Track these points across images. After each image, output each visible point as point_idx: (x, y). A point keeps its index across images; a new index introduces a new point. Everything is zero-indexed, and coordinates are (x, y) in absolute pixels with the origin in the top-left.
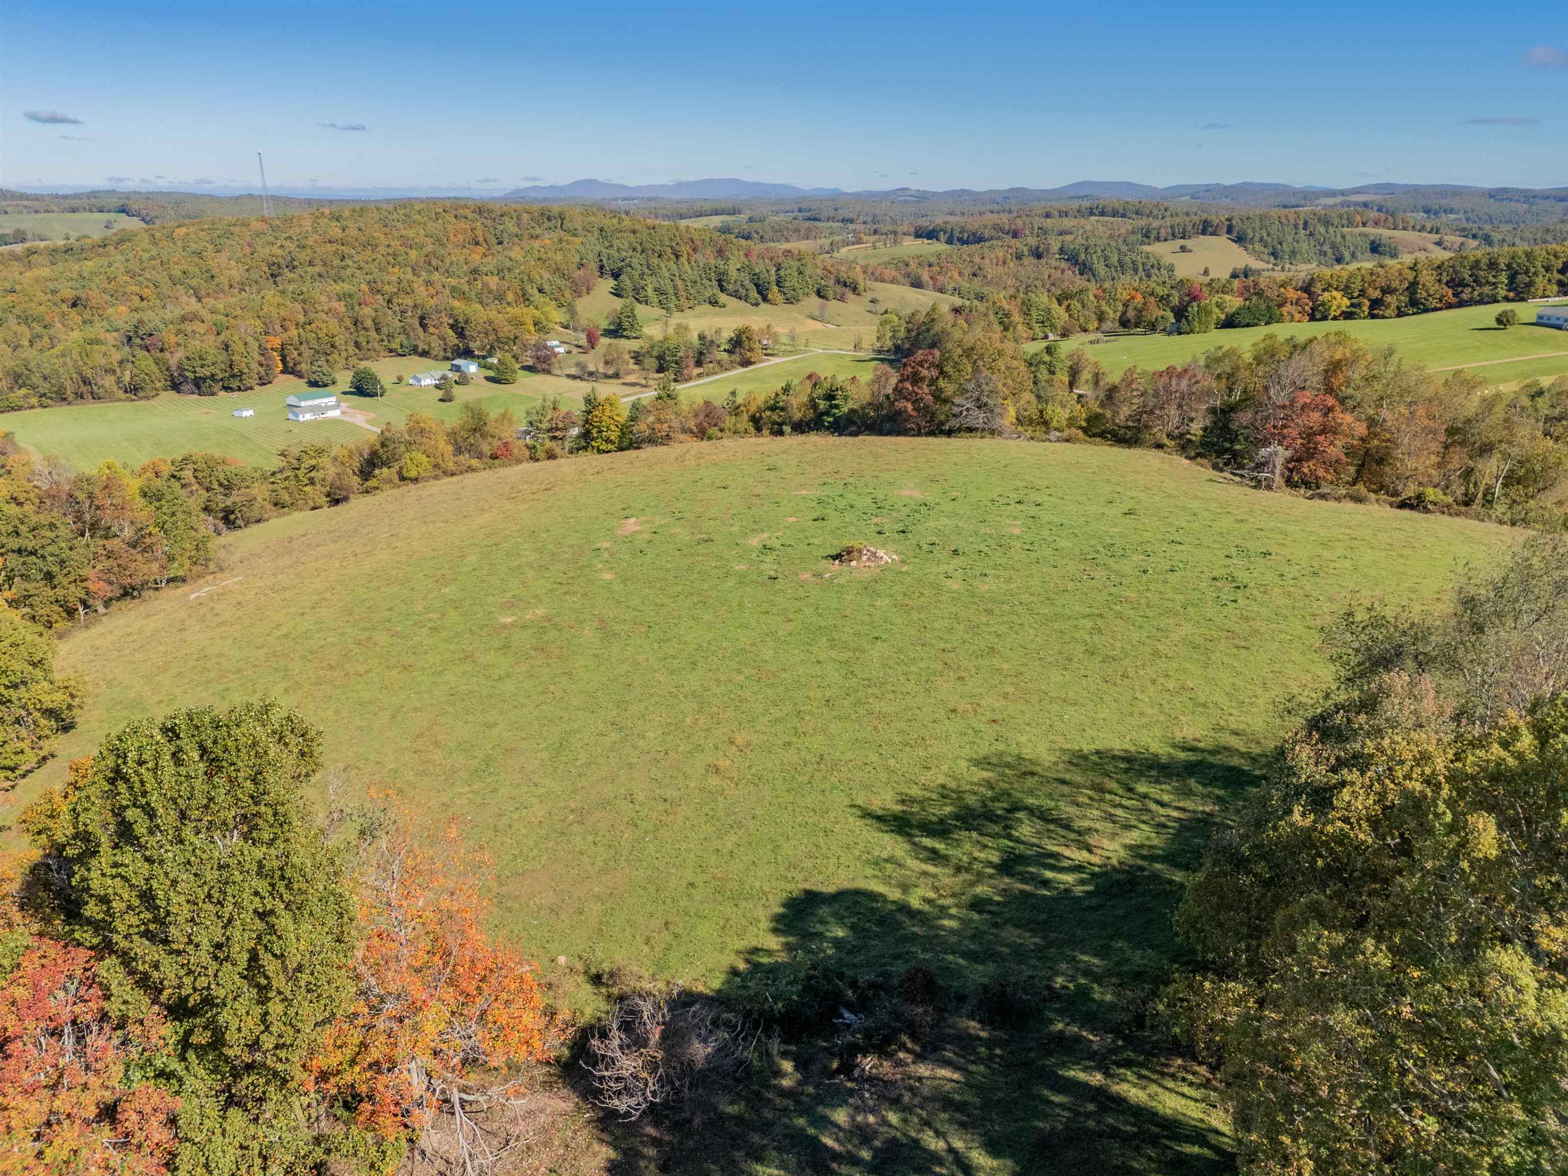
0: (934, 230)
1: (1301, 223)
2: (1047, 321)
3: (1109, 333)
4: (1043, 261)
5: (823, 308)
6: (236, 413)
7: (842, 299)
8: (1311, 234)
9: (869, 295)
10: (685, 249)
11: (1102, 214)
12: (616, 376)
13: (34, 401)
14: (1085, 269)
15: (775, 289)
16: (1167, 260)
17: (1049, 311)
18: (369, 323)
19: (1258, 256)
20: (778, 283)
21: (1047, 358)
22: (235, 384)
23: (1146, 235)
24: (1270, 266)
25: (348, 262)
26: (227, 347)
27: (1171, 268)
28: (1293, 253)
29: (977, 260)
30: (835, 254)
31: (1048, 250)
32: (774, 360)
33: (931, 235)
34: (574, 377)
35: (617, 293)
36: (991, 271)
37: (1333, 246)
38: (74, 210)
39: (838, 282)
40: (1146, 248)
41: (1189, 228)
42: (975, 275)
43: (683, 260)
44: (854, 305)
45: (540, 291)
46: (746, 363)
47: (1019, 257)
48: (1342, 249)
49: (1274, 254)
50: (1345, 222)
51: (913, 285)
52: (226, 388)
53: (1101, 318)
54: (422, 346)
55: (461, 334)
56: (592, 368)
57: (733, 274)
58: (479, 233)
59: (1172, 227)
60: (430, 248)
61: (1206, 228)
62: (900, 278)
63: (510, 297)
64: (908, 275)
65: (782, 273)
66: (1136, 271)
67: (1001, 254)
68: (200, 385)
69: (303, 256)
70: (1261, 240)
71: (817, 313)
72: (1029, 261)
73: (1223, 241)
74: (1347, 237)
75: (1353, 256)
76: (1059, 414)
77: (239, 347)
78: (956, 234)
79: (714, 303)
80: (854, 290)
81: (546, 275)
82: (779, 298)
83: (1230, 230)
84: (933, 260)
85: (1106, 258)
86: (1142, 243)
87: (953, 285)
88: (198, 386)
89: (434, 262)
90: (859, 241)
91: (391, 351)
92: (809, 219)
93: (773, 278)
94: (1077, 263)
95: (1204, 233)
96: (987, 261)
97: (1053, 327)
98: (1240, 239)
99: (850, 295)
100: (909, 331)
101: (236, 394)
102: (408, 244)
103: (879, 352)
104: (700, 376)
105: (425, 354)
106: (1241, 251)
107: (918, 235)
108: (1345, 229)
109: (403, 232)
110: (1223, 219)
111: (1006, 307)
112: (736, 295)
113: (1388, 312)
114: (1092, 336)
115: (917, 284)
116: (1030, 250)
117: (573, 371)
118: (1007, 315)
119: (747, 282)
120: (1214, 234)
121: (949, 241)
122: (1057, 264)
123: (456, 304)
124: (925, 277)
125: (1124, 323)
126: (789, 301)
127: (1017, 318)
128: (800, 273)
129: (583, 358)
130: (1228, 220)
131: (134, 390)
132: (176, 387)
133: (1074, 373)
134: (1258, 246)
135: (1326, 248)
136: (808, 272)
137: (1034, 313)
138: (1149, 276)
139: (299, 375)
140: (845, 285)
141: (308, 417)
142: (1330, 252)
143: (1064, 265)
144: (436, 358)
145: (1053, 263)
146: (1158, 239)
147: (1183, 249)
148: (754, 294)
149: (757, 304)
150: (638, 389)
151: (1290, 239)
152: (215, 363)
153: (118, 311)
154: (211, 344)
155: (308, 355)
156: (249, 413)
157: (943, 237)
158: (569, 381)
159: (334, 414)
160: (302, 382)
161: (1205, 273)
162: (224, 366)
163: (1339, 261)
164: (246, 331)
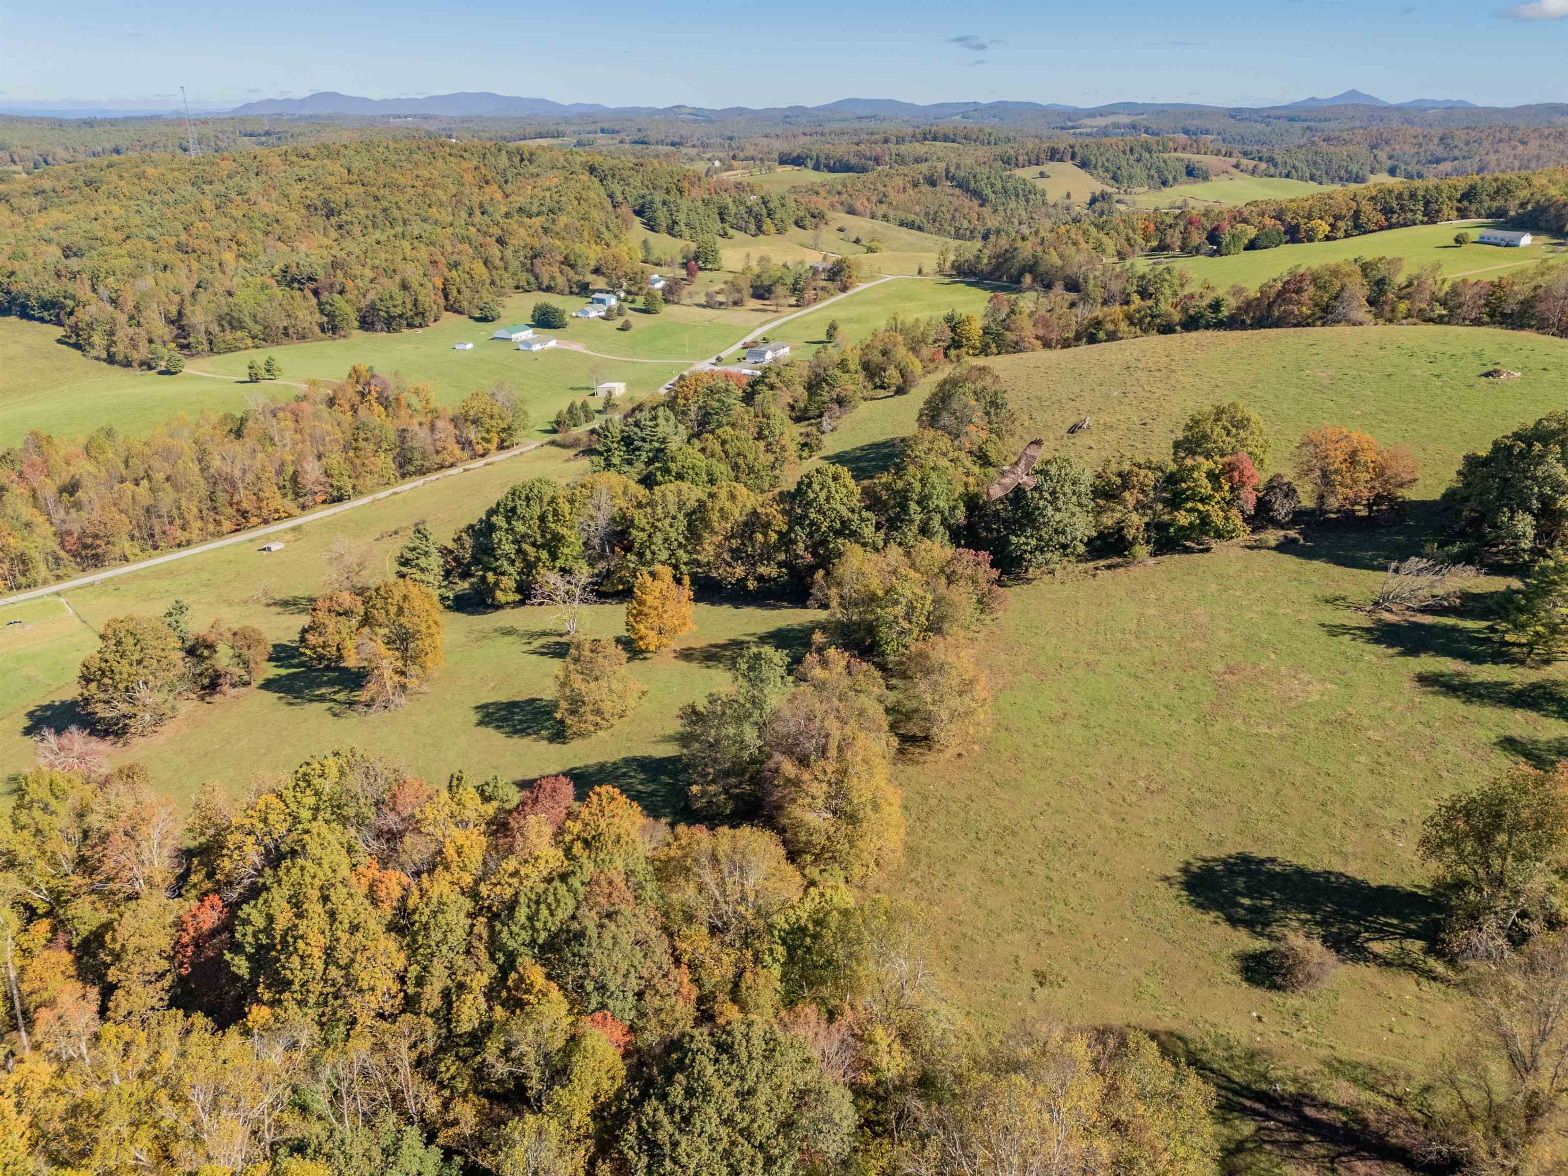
0: (799, 157)
4: (938, 188)
5: (807, 235)
6: (458, 347)
7: (815, 227)
8: (1140, 160)
9: (835, 225)
11: (935, 139)
12: (737, 304)
13: (249, 342)
14: (977, 195)
15: (768, 220)
16: (1034, 185)
18: (497, 262)
19: (1103, 180)
20: (769, 216)
22: (418, 321)
23: (1008, 162)
24: (1116, 189)
26: (405, 287)
28: (1131, 177)
33: (798, 161)
34: (707, 306)
36: (893, 196)
37: (1158, 170)
40: (1016, 174)
41: (1042, 156)
44: (827, 233)
46: (844, 289)
47: (915, 185)
48: (1166, 173)
49: (1115, 178)
50: (1161, 148)
51: (849, 213)
52: (410, 326)
59: (1024, 156)
60: (452, 189)
61: (1054, 155)
62: (839, 208)
65: (770, 205)
66: (1017, 196)
67: (901, 183)
68: (391, 323)
70: (1102, 165)
71: (811, 242)
72: (926, 188)
73: (1070, 167)
74: (1168, 163)
75: (1174, 180)
77: (415, 285)
78: (822, 160)
79: (728, 236)
80: (823, 219)
82: (773, 229)
83: (1073, 157)
84: (840, 188)
85: (992, 185)
86: (1005, 169)
88: (388, 324)
90: (730, 168)
91: (517, 287)
92: (636, 142)
93: (764, 211)
94: (968, 190)
95: (1052, 159)
96: (889, 189)
98: (1084, 165)
99: (823, 225)
101: (419, 331)
104: (815, 300)
106: (1088, 176)
107: (784, 162)
108: (1165, 155)
110: (1066, 146)
112: (739, 229)
113: (1339, 235)
115: (854, 212)
116: (923, 178)
117: (701, 300)
119: (744, 216)
120: (1061, 160)
121: (816, 168)
122: (951, 191)
124: (857, 208)
126: (779, 231)
128: (782, 205)
129: (695, 289)
130: (1070, 147)
131: (332, 329)
132: (366, 323)
134: (1101, 172)
135: (1153, 172)
139: (462, 312)
140: (814, 216)
141: (535, 347)
142: (1155, 176)
143: (958, 191)
144: (566, 293)
145: (948, 190)
146: (1018, 165)
147: (1042, 175)
148: (753, 227)
149: (756, 236)
150: (770, 315)
151: (1127, 164)
152: (400, 303)
153: (229, 257)
154: (392, 286)
155: (467, 293)
156: (470, 346)
157: (810, 163)
158: (701, 310)
159: (553, 344)
160: (464, 318)
161: (1068, 196)
162: (409, 306)
163: (1165, 183)
164: (413, 273)
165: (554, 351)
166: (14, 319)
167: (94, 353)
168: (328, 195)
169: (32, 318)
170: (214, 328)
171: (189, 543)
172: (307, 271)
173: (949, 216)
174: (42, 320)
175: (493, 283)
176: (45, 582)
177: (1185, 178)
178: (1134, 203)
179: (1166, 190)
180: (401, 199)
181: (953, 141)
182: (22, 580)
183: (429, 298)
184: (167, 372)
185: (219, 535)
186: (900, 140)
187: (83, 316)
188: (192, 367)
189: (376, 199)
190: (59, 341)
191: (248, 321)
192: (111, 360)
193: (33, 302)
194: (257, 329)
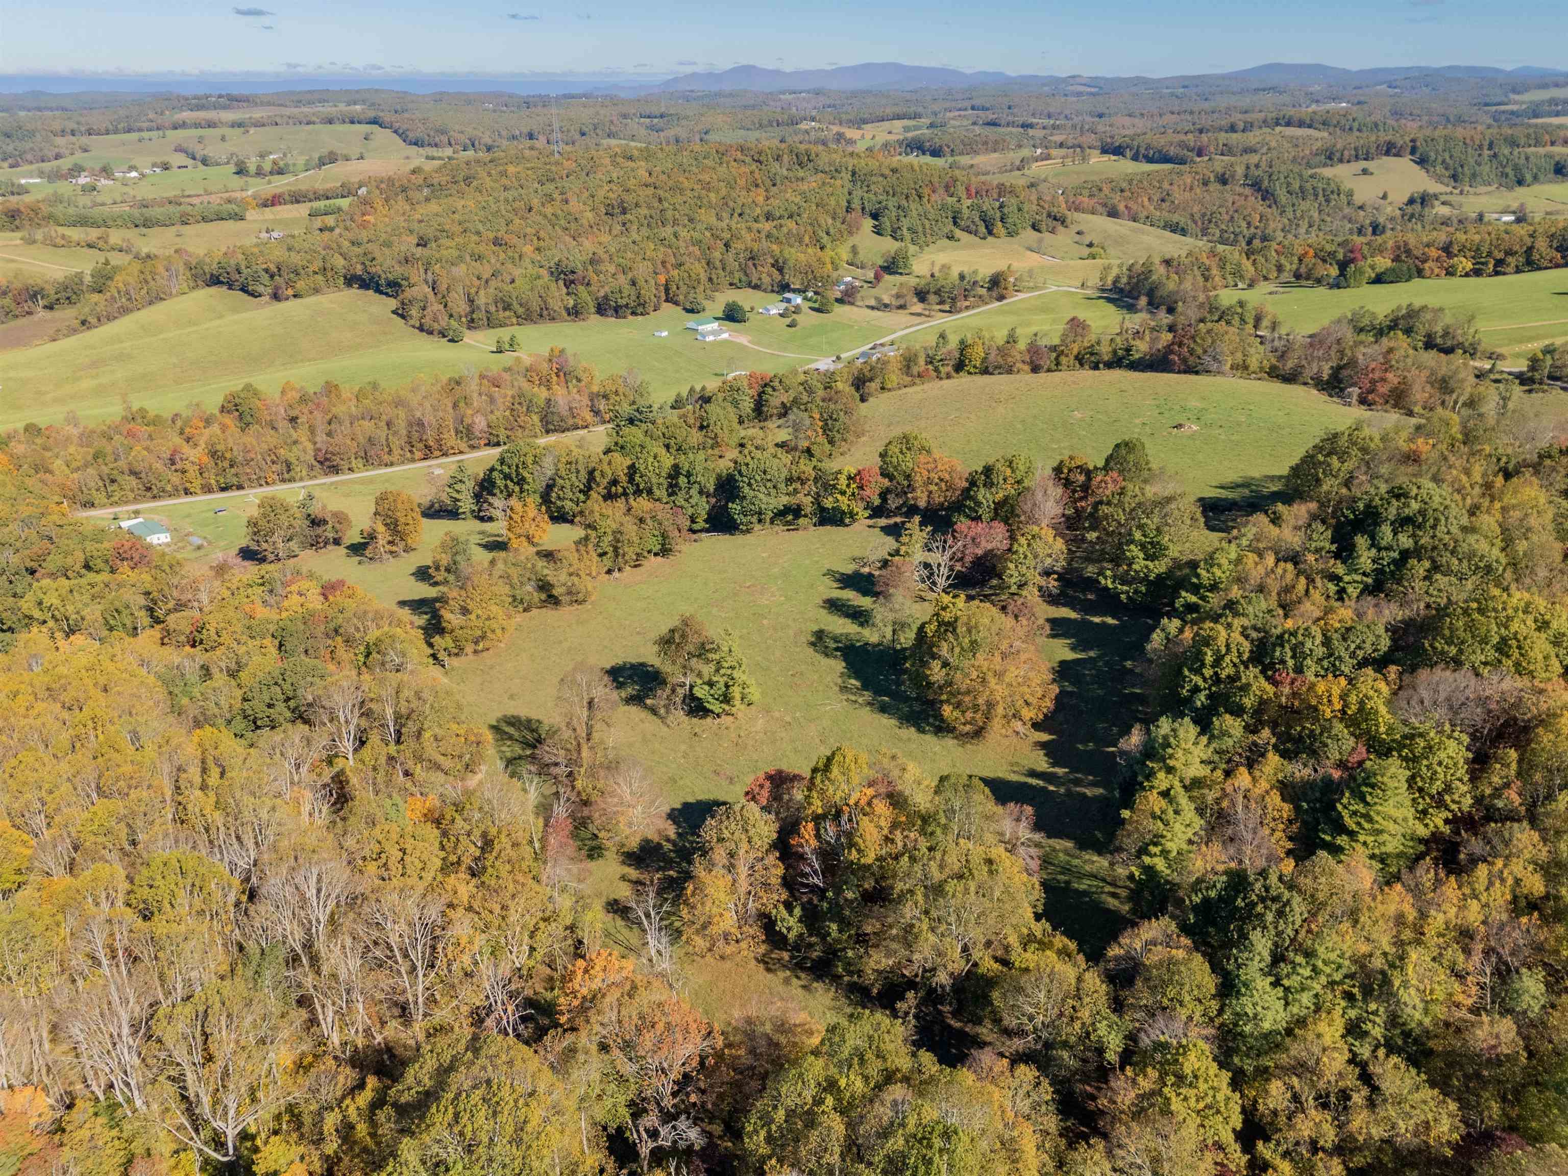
0: (1120, 147)
1: (1486, 143)
2: (1238, 274)
3: (1286, 284)
4: (1228, 187)
5: (1040, 241)
7: (1053, 232)
8: (1495, 156)
9: (1075, 228)
10: (926, 191)
11: (1288, 124)
12: (902, 307)
13: (514, 320)
14: (1267, 195)
15: (1000, 224)
16: (1347, 185)
17: (1239, 265)
18: (718, 264)
19: (1439, 179)
20: (1002, 220)
21: (1239, 310)
22: (640, 310)
23: (1330, 157)
24: (1449, 189)
25: (666, 205)
26: (634, 283)
27: (1350, 194)
28: (1474, 176)
29: (1166, 186)
30: (1026, 171)
31: (1233, 176)
32: (1021, 296)
33: (1118, 151)
34: (873, 308)
35: (878, 231)
36: (1179, 196)
37: (1516, 168)
38: (330, 122)
39: (1049, 215)
40: (1327, 172)
41: (1373, 150)
42: (1163, 200)
43: (925, 200)
44: (1063, 238)
45: (828, 233)
46: (1001, 298)
47: (1206, 183)
48: (1525, 171)
49: (1454, 177)
50: (1532, 142)
51: (1110, 214)
52: (634, 313)
53: (1280, 268)
54: (754, 281)
55: (780, 270)
56: (887, 301)
57: (966, 212)
58: (757, 175)
59: (1356, 149)
60: (724, 192)
61: (1390, 150)
62: (1099, 208)
63: (807, 239)
64: (1105, 205)
65: (1006, 210)
66: (1316, 196)
67: (1189, 181)
68: (618, 311)
69: (629, 198)
70: (1444, 161)
71: (1035, 245)
72: (1214, 187)
73: (1405, 164)
74: (1532, 159)
75: (1535, 178)
76: (1253, 363)
77: (641, 283)
78: (1142, 151)
79: (950, 237)
80: (1063, 222)
81: (830, 221)
82: (1003, 232)
83: (1413, 151)
84: (1124, 185)
85: (1289, 184)
86: (1325, 165)
87: (1145, 213)
88: (616, 311)
89: (731, 204)
90: (1048, 157)
91: (732, 284)
92: (988, 124)
93: (998, 215)
94: (1259, 190)
95: (1387, 153)
96: (1175, 187)
97: (1242, 277)
98: (1422, 162)
99: (1060, 228)
100: (1130, 277)
101: (640, 318)
102: (707, 186)
103: (1103, 290)
104: (967, 308)
105: (756, 287)
106: (1423, 173)
107: (1104, 151)
108: (1533, 149)
109: (700, 177)
110: (1407, 139)
111: (1207, 262)
112: (967, 230)
113: (1509, 270)
114: (1271, 287)
115: (1113, 213)
116: (1216, 177)
117: (873, 302)
118: (1208, 270)
119: (977, 219)
120: (1397, 155)
121: (1135, 158)
122: (1241, 190)
123: (774, 247)
124: (1121, 207)
125: (1298, 276)
126: (1010, 235)
127: (1214, 271)
128: (1020, 210)
129: (873, 291)
130: (1413, 141)
131: (575, 313)
132: (601, 310)
133: (1258, 320)
134: (1439, 169)
135: (1508, 170)
136: (1026, 207)
137: (1228, 267)
138: (1328, 201)
139: (676, 303)
140: (1055, 219)
141: (710, 338)
142: (1511, 174)
143: (1248, 191)
144: (765, 291)
145: (1238, 189)
146: (1341, 161)
147: (1365, 172)
148: (983, 229)
149: (984, 238)
150: (923, 319)
151: (1472, 161)
152: (628, 295)
153: (528, 249)
154: (623, 280)
155: (684, 289)
156: (665, 334)
157: (1128, 153)
158: (869, 311)
159: (725, 336)
160: (679, 309)
161: (1384, 197)
162: (633, 298)
163: (1520, 183)
164: (642, 270)
165: (725, 341)
166: (371, 292)
167: (412, 322)
168: (626, 197)
169: (381, 293)
170: (492, 309)
171: (392, 464)
172: (571, 265)
173: (1227, 217)
174: (387, 294)
175: (710, 279)
176: (301, 479)
177: (1551, 176)
178: (1461, 206)
179: (1521, 190)
180: (679, 199)
181: (1310, 126)
182: (286, 476)
183: (649, 292)
184: (451, 341)
185: (413, 460)
186: (1248, 127)
187: (409, 294)
188: (471, 338)
189: (660, 200)
190: (394, 312)
191: (516, 306)
192: (421, 329)
193: (382, 282)
194: (521, 311)
